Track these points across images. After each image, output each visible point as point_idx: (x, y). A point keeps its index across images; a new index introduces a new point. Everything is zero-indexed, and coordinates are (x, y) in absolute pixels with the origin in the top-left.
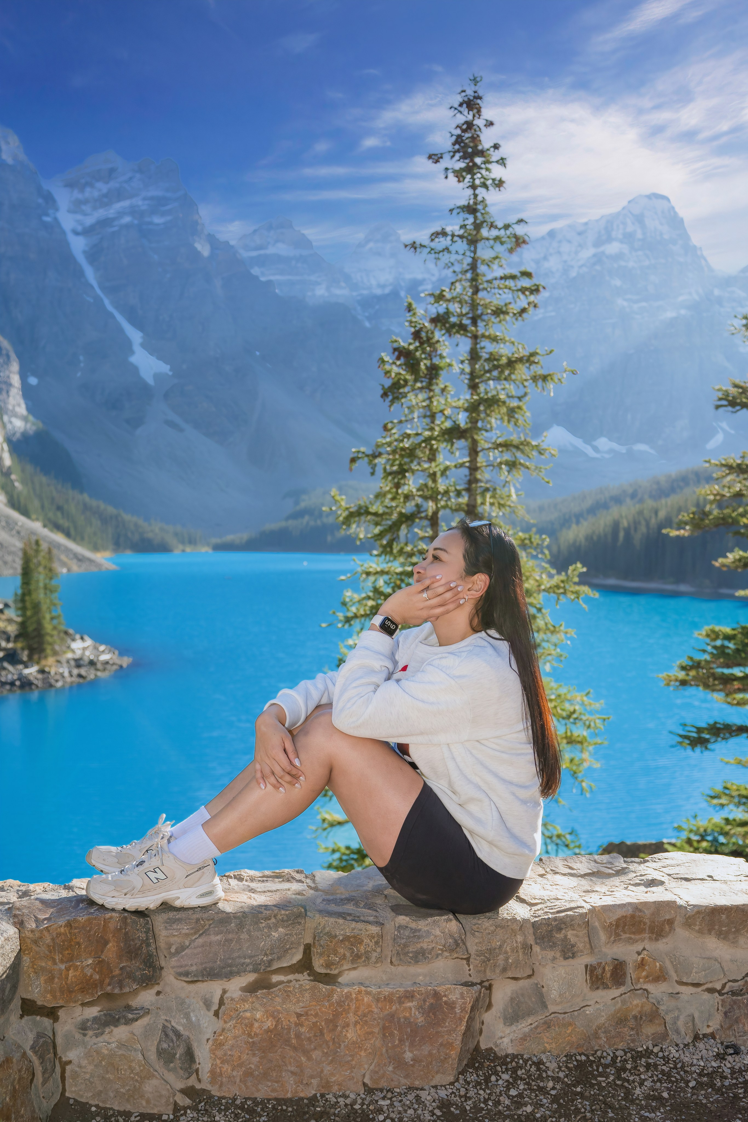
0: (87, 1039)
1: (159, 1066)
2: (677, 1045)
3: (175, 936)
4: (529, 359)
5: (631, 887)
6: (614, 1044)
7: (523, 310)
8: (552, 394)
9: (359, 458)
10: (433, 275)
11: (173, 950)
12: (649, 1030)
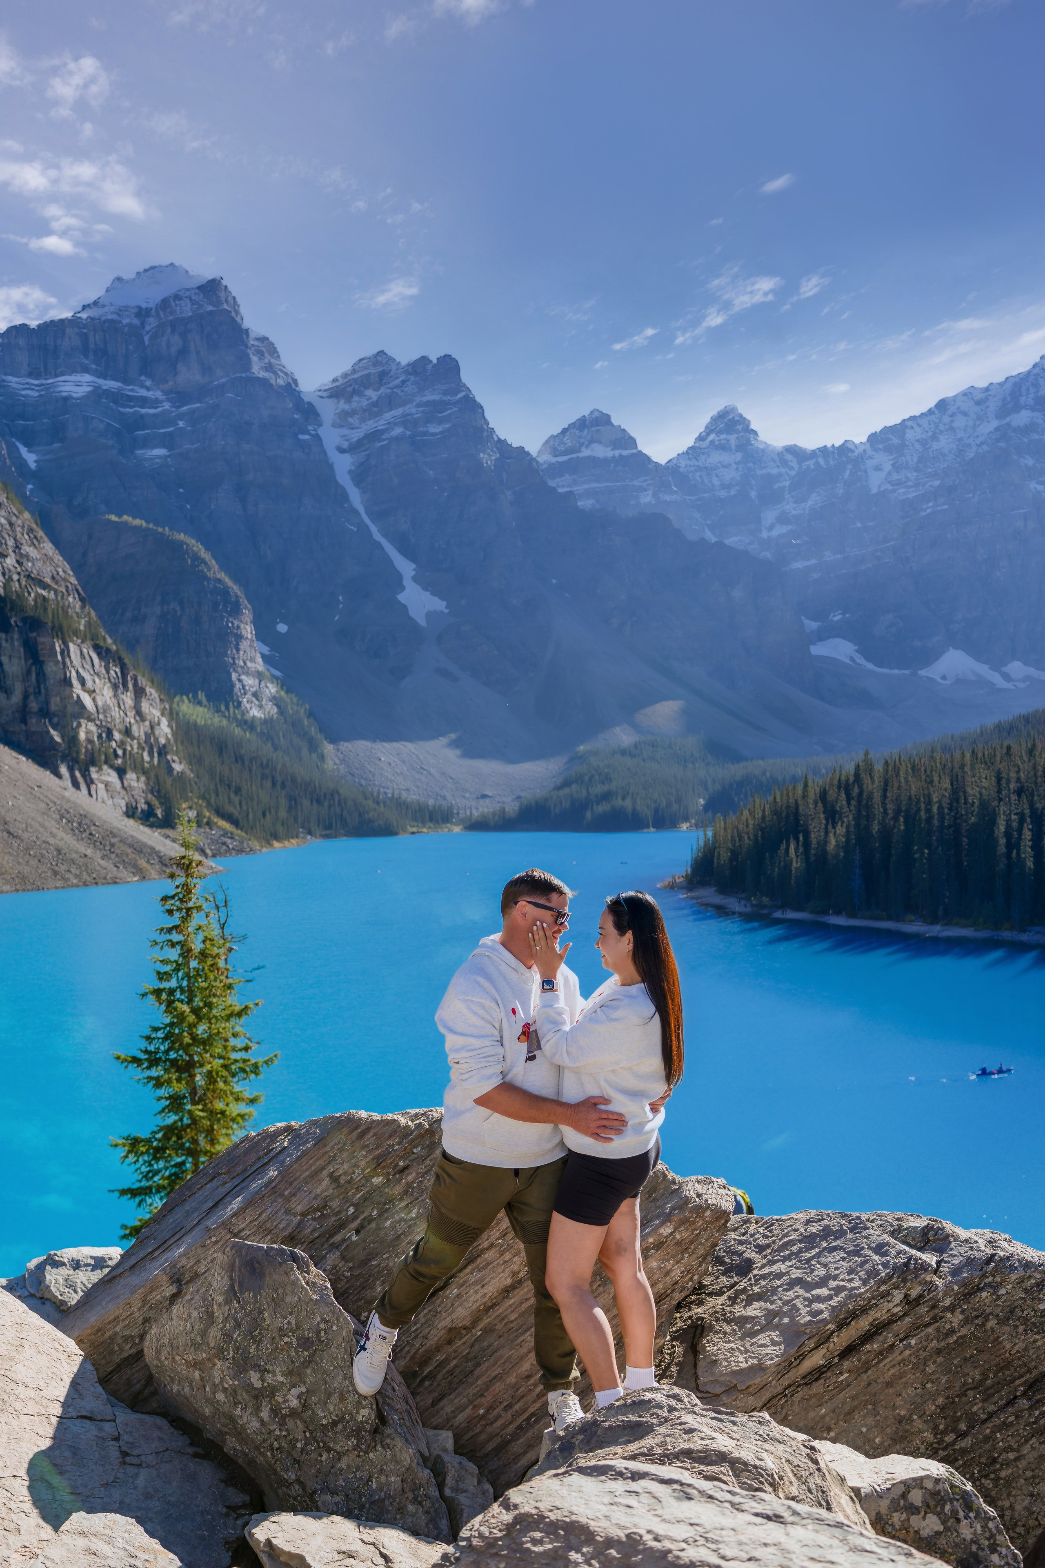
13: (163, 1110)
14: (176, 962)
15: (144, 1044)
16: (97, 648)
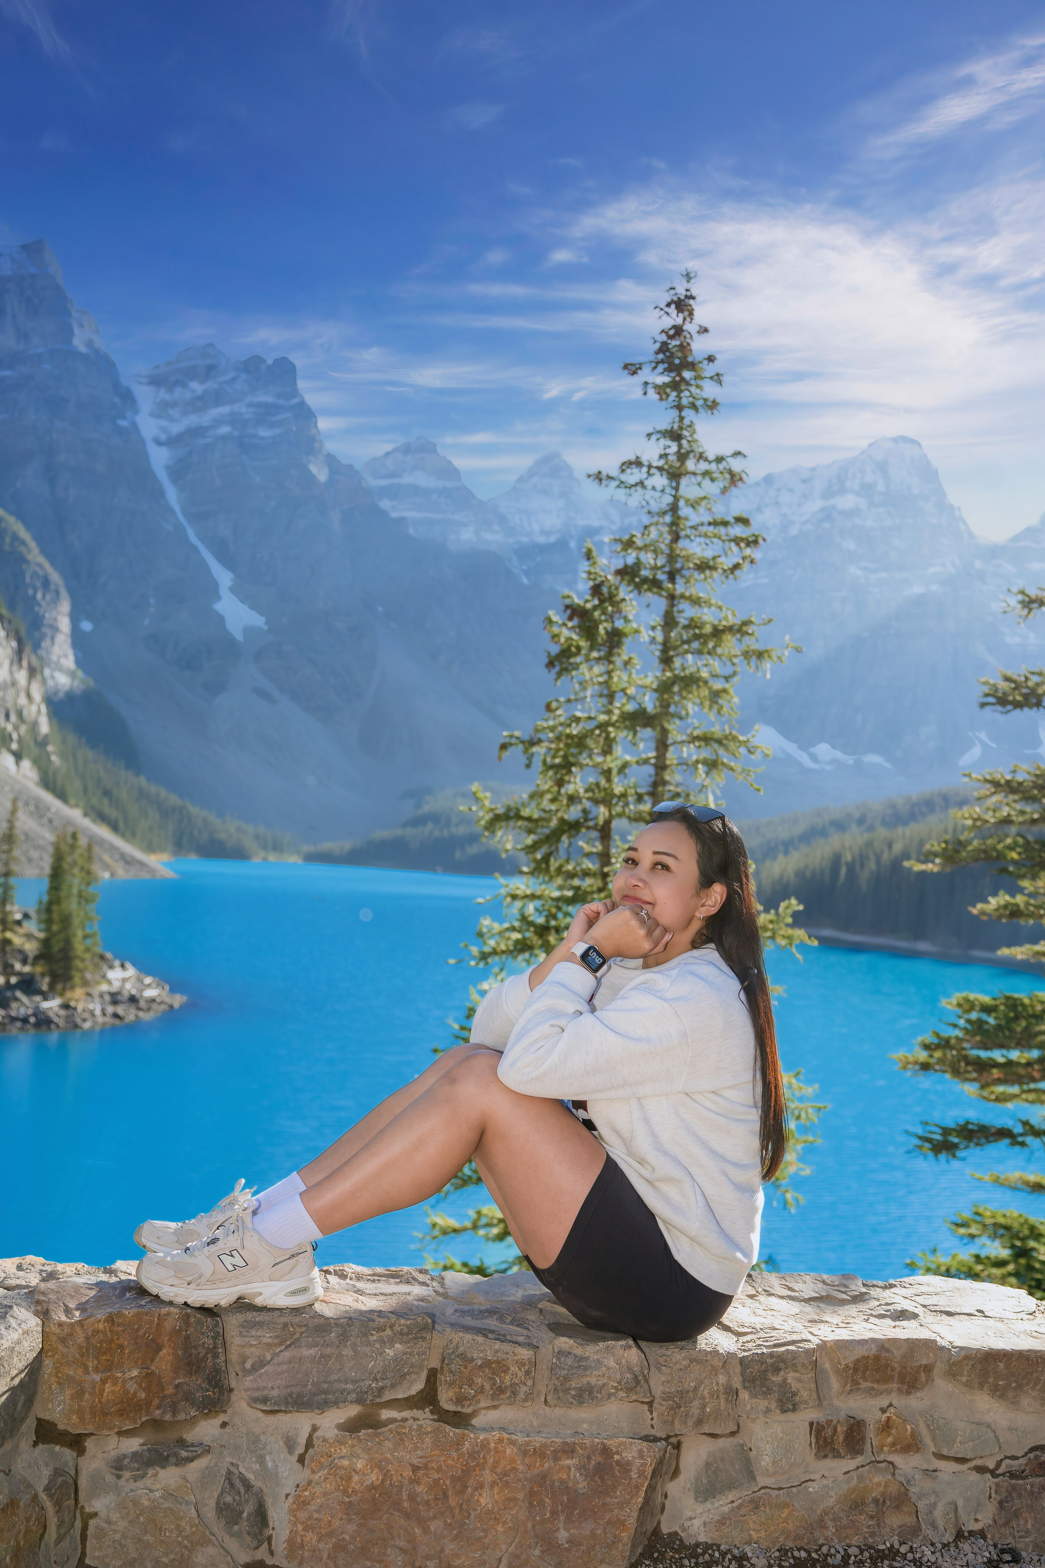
0: (122, 1482)
1: (217, 1527)
2: (933, 1544)
3: (252, 1345)
4: (741, 630)
5: (872, 1320)
6: (846, 1537)
7: (737, 566)
8: (768, 676)
9: (511, 744)
10: (614, 523)
11: (248, 1366)
12: (895, 1520)
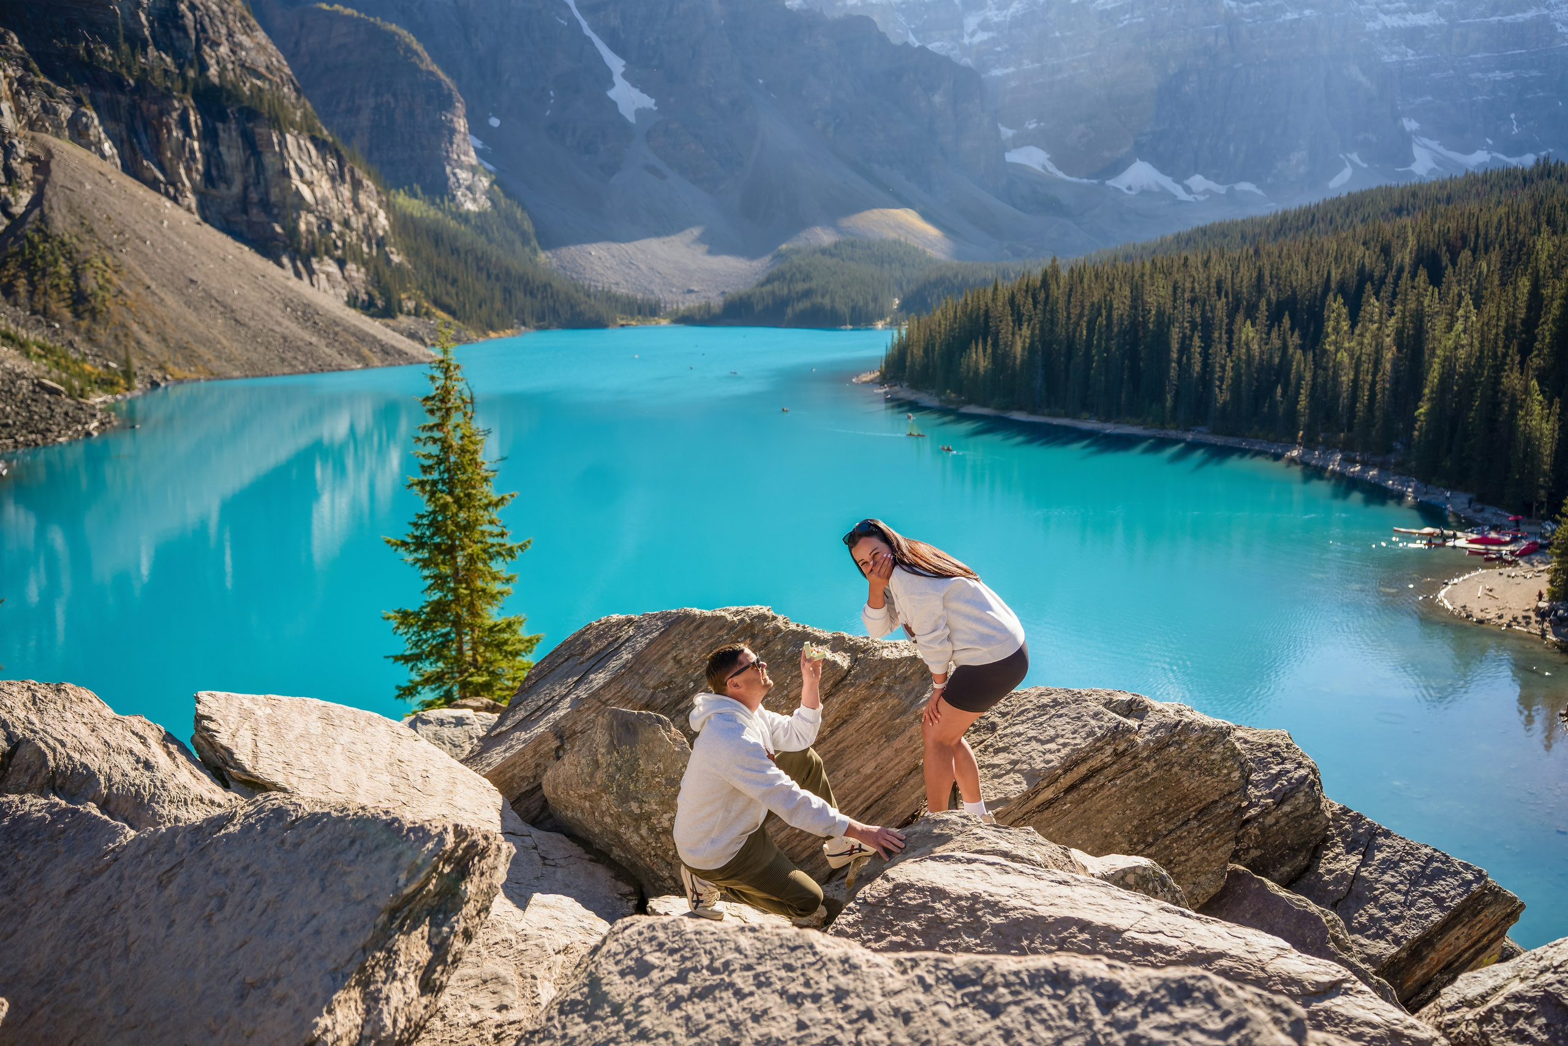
13: (429, 588)
14: (437, 456)
15: (411, 529)
16: (314, 140)
